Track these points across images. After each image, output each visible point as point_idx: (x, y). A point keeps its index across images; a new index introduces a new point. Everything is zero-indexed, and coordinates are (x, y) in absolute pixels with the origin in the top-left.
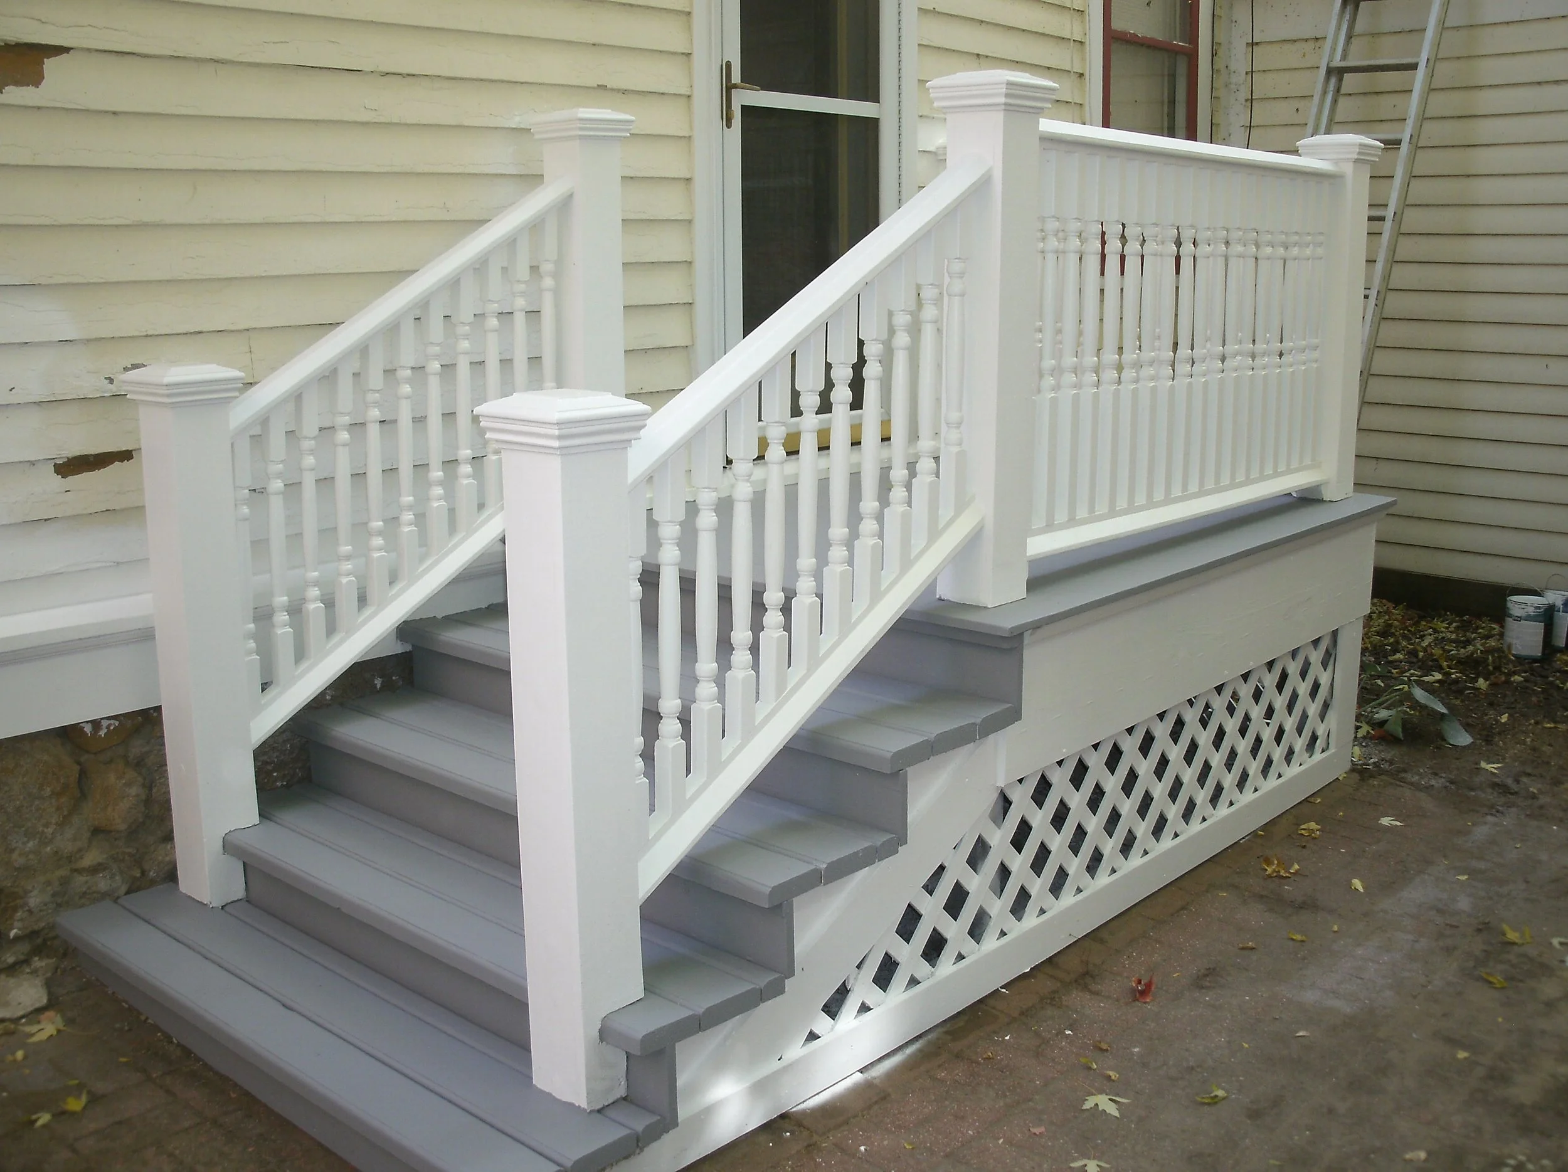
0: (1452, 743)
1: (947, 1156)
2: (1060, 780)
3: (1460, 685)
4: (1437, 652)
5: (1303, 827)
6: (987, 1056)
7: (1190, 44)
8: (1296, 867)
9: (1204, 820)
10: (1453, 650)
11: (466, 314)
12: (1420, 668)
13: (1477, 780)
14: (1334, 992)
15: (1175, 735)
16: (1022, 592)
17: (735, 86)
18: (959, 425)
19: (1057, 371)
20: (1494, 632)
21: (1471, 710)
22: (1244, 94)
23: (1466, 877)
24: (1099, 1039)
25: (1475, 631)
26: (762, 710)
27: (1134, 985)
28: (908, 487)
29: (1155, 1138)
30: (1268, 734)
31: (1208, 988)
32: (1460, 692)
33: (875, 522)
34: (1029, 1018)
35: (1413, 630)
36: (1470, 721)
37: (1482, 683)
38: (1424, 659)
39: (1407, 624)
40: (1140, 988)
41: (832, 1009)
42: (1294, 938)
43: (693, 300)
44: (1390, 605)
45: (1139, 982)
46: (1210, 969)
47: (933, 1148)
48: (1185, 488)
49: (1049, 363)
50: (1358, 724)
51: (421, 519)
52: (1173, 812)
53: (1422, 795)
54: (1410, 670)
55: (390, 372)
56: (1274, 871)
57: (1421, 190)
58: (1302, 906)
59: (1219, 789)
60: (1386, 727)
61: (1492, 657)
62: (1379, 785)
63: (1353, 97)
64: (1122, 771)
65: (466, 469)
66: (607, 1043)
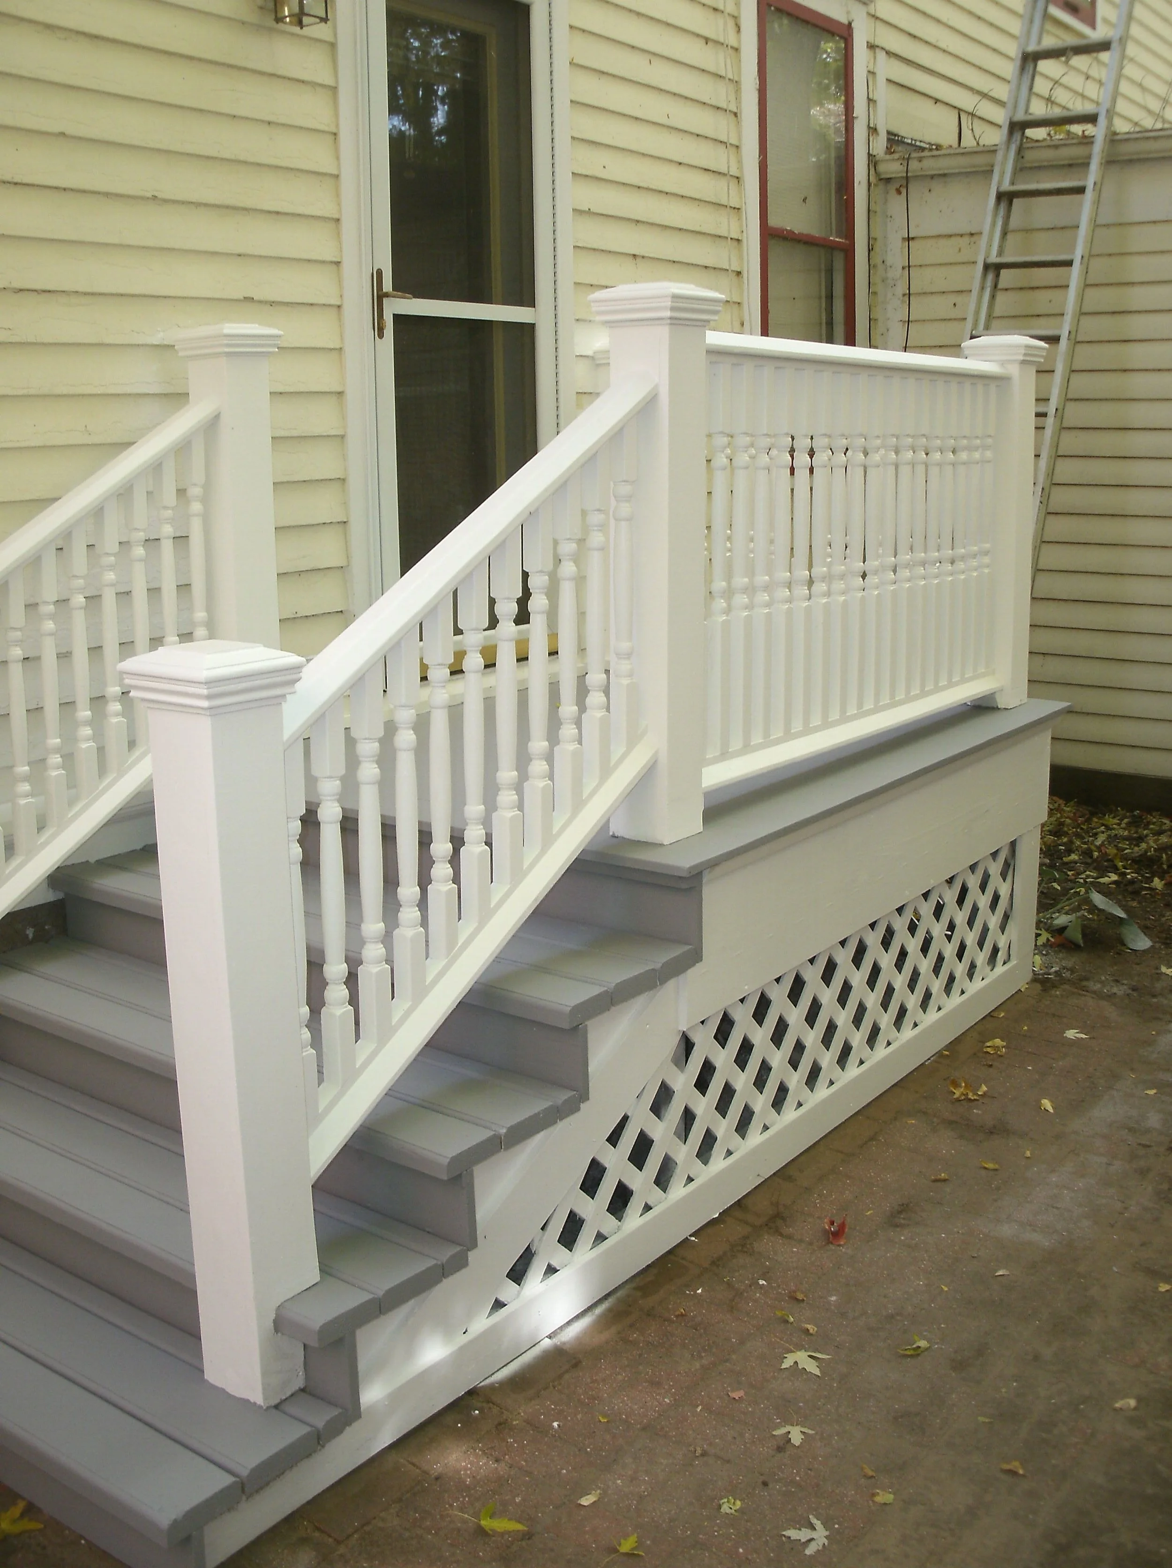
0: (1131, 948)
1: (644, 1429)
2: (743, 1018)
3: (1136, 886)
4: (1111, 851)
5: (988, 1044)
6: (680, 1314)
7: (846, 239)
8: (984, 1088)
9: (889, 1044)
10: (1127, 849)
11: (110, 544)
12: (1095, 869)
13: (1158, 985)
14: (1030, 1225)
15: (857, 960)
16: (698, 825)
17: (387, 295)
18: (629, 656)
19: (729, 593)
20: (1164, 827)
21: (1148, 911)
22: (901, 288)
23: (1154, 1091)
24: (794, 1288)
25: (1146, 827)
26: (434, 967)
27: (827, 1227)
28: (578, 723)
29: (859, 1398)
30: (950, 951)
31: (901, 1226)
32: (1136, 893)
33: (545, 763)
34: (720, 1268)
35: (1085, 827)
36: (1148, 923)
37: (1157, 883)
38: (1099, 859)
39: (1079, 822)
40: (832, 1229)
41: (517, 1274)
42: (986, 1166)
43: (348, 518)
44: (1061, 802)
45: (832, 1223)
46: (903, 1205)
47: (630, 1420)
48: (860, 705)
49: (719, 585)
50: (1039, 932)
51: (69, 759)
52: (858, 1038)
53: (1104, 1003)
54: (1085, 872)
55: (31, 607)
56: (963, 1094)
57: (1082, 384)
58: (991, 1132)
59: (902, 1012)
60: (1067, 933)
61: (1166, 855)
62: (1062, 996)
63: (1009, 292)
64: (805, 1001)
65: (115, 707)
66: (283, 1334)
